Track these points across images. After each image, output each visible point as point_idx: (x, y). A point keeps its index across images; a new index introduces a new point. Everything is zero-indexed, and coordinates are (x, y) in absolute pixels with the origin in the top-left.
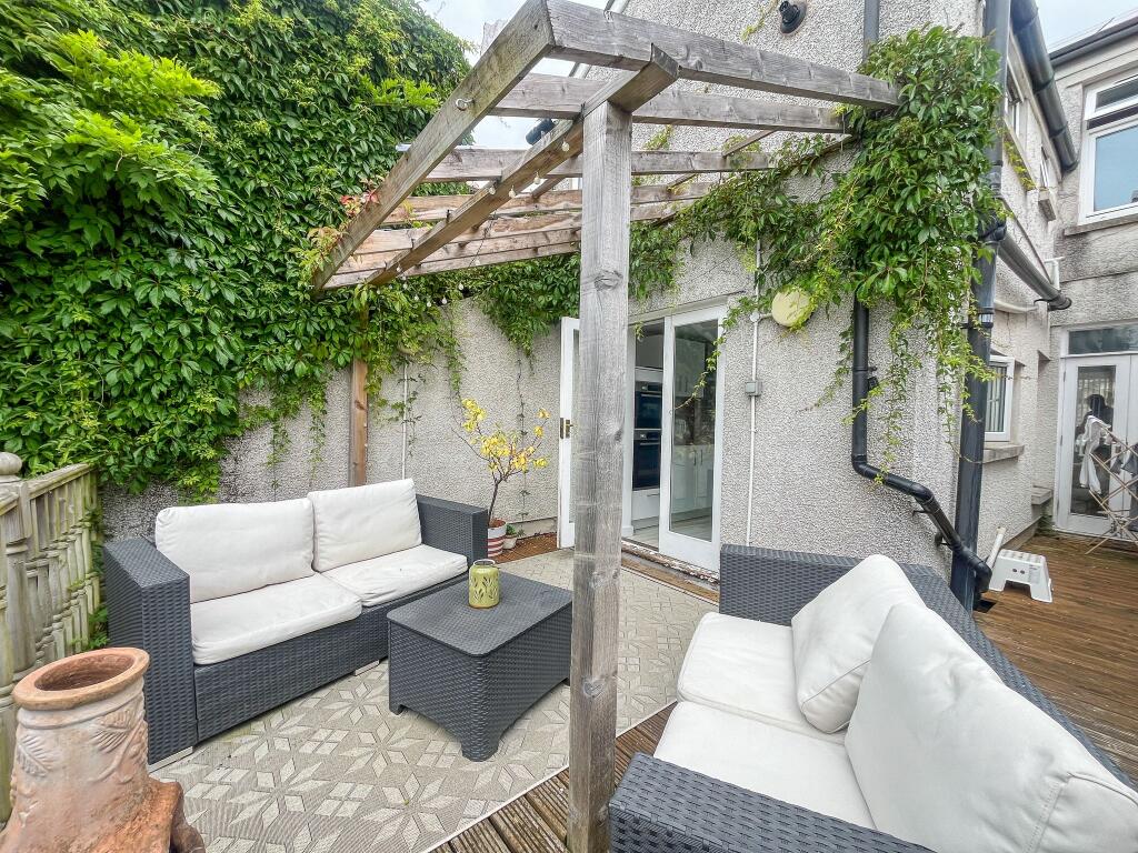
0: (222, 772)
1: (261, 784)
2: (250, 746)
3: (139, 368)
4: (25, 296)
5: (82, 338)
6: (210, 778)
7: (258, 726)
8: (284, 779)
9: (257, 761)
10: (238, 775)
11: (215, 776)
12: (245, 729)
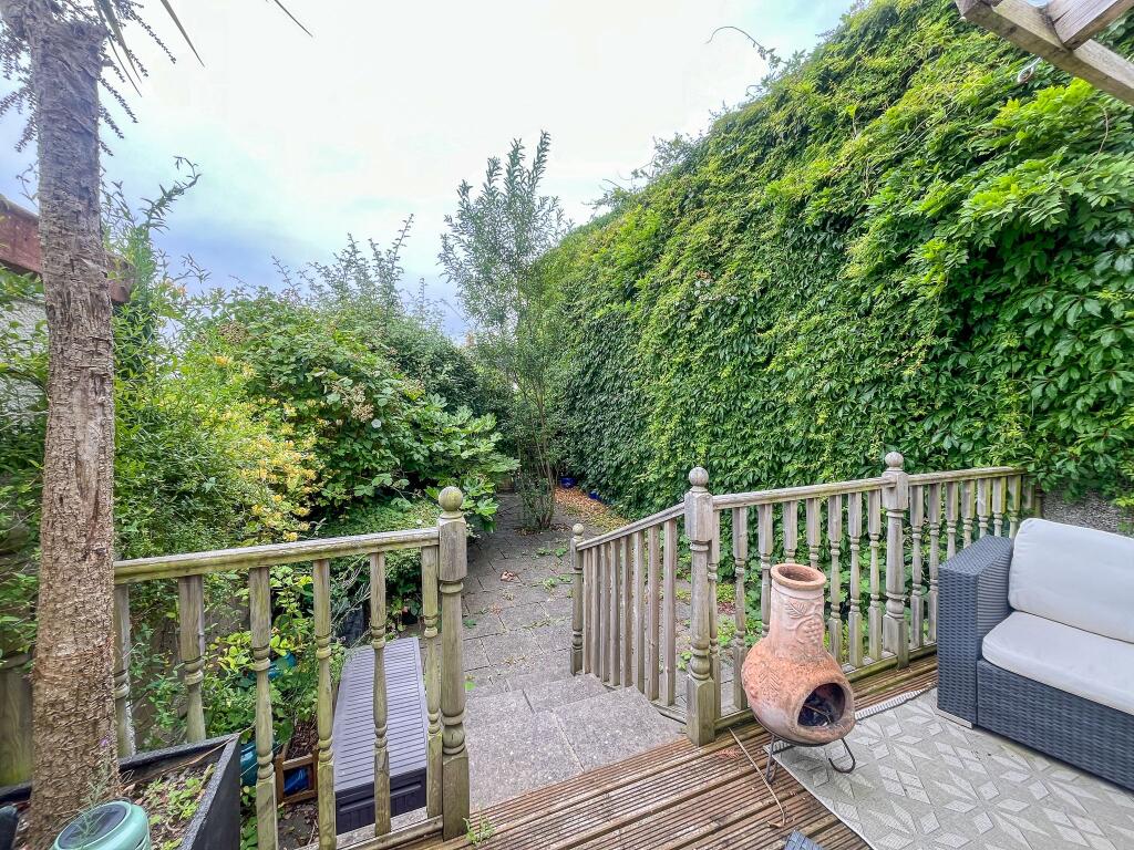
0: (973, 757)
1: (982, 789)
2: (1012, 765)
3: (1062, 381)
4: (980, 333)
5: (1014, 359)
6: (960, 751)
7: (1041, 764)
8: (1001, 805)
9: (1003, 777)
10: (978, 768)
11: (964, 753)
12: (1029, 754)
